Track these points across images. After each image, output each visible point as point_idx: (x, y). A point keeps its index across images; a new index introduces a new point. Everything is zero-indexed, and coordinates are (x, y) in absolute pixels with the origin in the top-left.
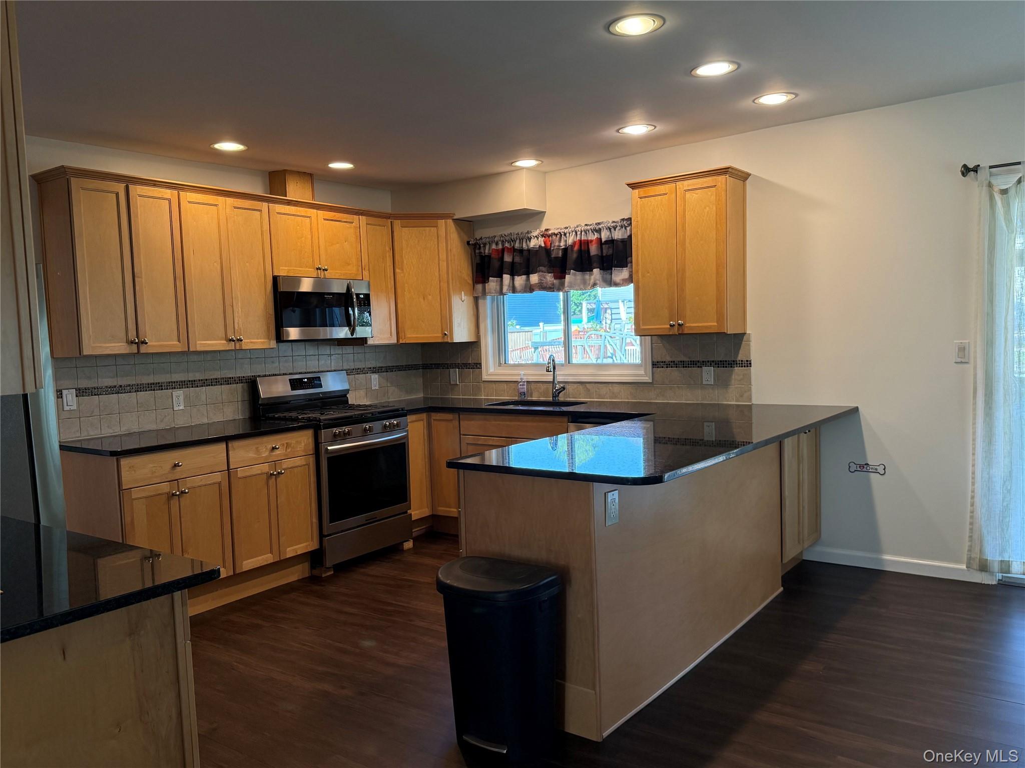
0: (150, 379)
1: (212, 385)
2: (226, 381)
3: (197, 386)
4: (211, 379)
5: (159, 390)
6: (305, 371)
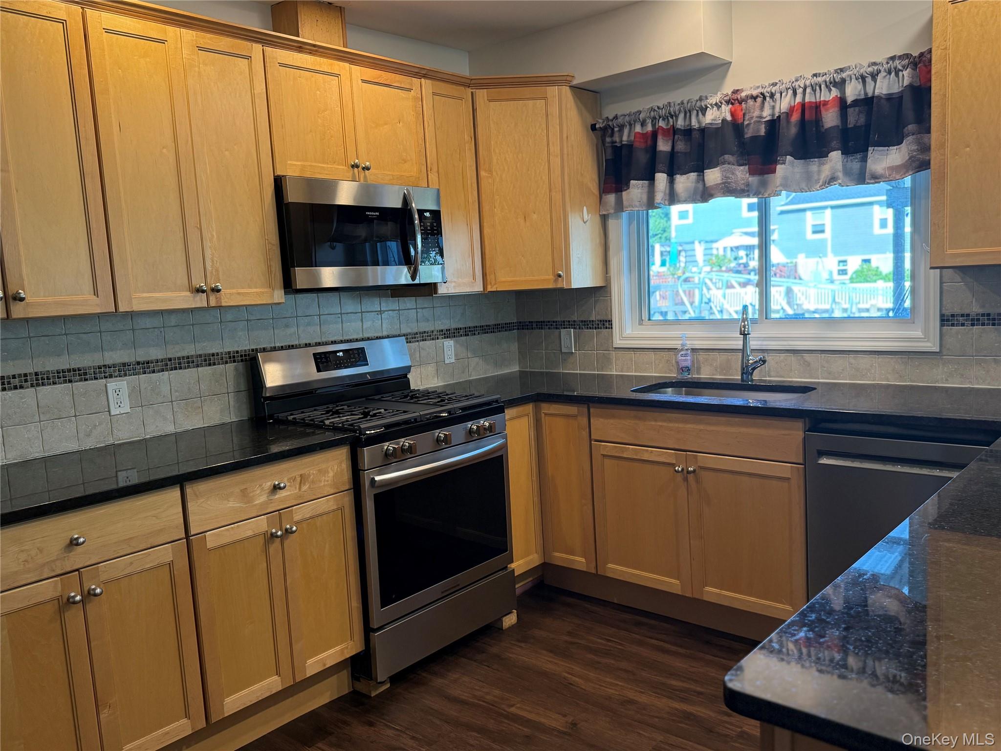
0: (63, 363)
1: (180, 368)
2: (205, 360)
3: (154, 372)
4: (179, 358)
5: (81, 380)
6: (341, 338)
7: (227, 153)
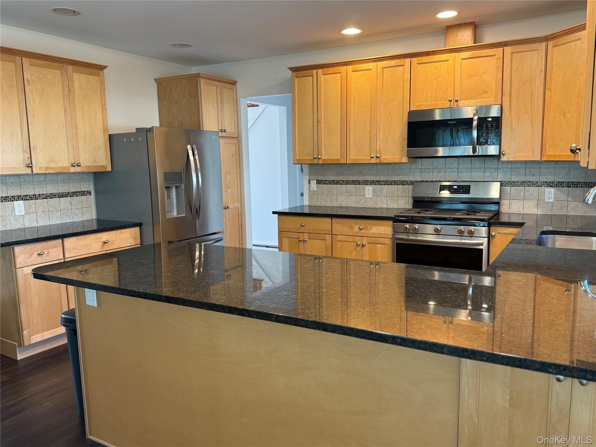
2: (401, 183)
3: (381, 185)
7: (390, 105)
